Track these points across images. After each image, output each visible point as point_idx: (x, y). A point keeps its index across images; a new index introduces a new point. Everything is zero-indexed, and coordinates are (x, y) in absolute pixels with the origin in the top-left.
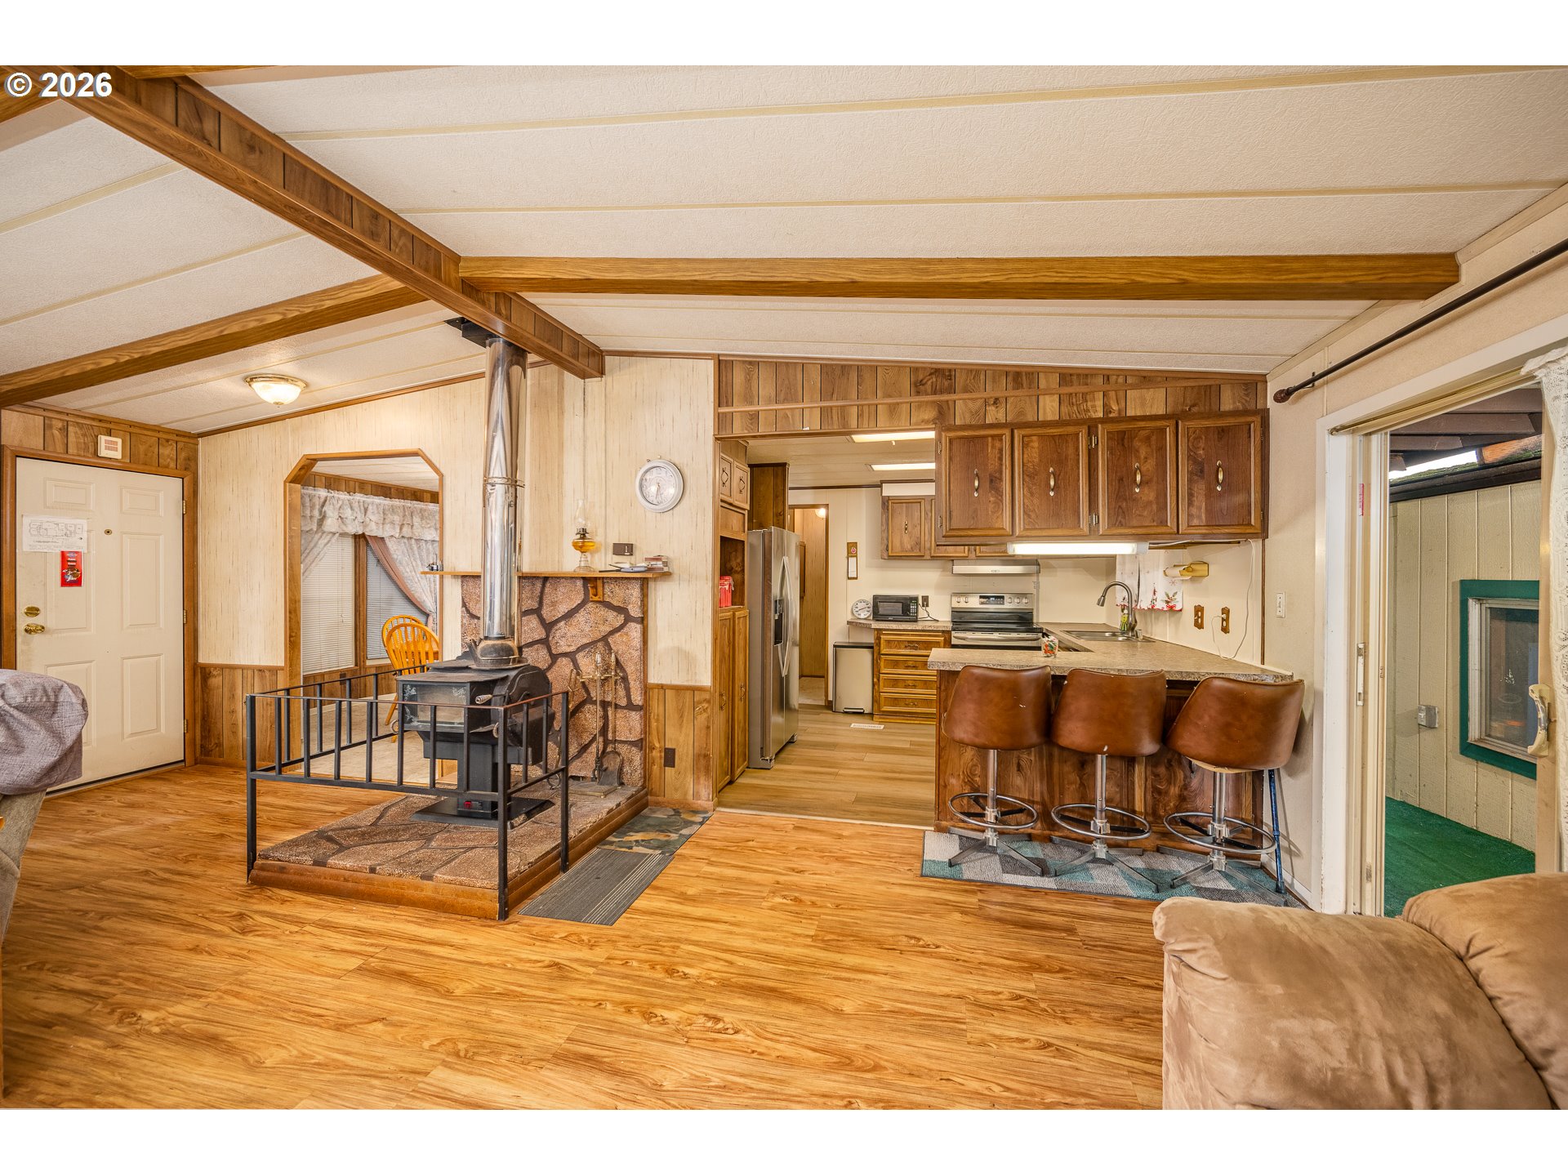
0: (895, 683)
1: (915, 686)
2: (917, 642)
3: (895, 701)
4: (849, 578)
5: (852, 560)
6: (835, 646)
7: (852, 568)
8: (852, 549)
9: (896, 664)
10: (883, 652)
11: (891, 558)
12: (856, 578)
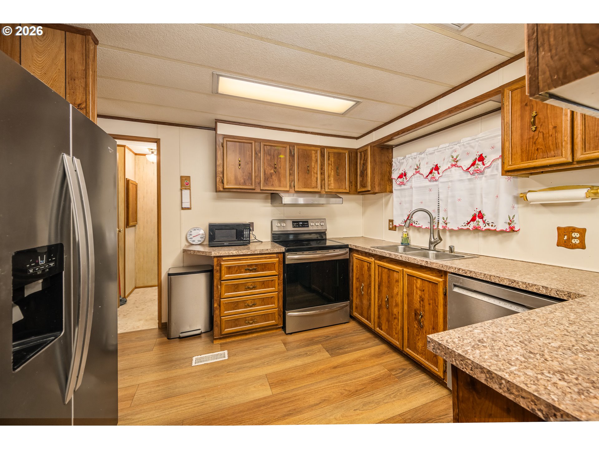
0: (236, 305)
1: (254, 305)
2: (256, 265)
3: (236, 322)
4: (183, 209)
5: (186, 193)
6: (169, 275)
7: (186, 199)
8: (185, 183)
9: (236, 288)
10: (223, 278)
11: (226, 190)
12: (189, 209)
